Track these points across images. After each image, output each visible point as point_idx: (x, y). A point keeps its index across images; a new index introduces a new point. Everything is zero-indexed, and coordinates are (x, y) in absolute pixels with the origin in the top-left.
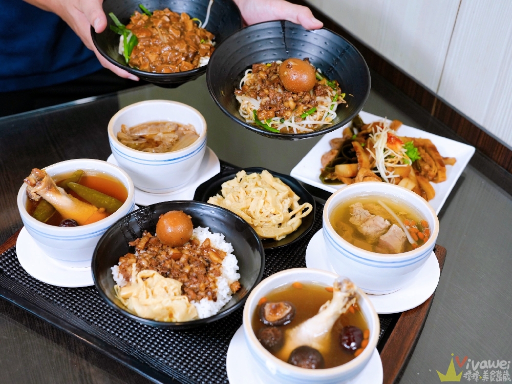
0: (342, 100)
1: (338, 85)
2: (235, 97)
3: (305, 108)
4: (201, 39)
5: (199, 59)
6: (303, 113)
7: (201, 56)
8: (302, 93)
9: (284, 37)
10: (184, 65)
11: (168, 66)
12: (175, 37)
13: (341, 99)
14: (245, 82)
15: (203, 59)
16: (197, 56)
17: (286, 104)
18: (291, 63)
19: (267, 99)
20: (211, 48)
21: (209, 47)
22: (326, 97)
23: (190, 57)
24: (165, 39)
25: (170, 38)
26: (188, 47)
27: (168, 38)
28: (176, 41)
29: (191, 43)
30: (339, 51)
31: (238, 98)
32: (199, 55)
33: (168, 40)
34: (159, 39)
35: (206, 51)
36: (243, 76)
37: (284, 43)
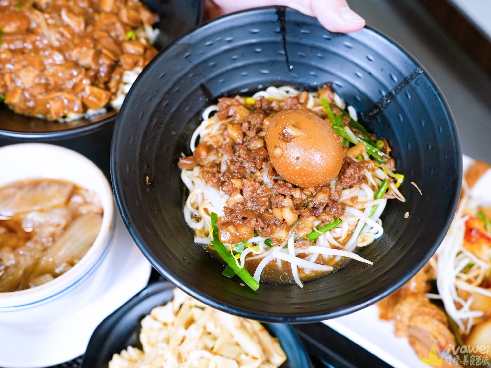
0: (395, 193)
1: (389, 150)
2: (180, 172)
3: (317, 223)
4: (126, 31)
5: (121, 75)
6: (313, 231)
7: (125, 70)
8: (312, 190)
9: (284, 39)
10: (90, 95)
11: (59, 94)
12: (73, 33)
13: (394, 188)
14: (201, 136)
15: (128, 75)
16: (118, 70)
17: (277, 212)
18: (290, 131)
19: (238, 197)
20: (146, 49)
21: (141, 50)
22: (364, 186)
23: (102, 74)
24: (53, 38)
25: (62, 35)
26: (98, 54)
27: (58, 36)
28: (77, 41)
29: (106, 42)
30: (395, 79)
31: (187, 177)
32: (121, 66)
33: (58, 40)
34: (43, 36)
35: (136, 58)
36: (199, 122)
37: (283, 52)
